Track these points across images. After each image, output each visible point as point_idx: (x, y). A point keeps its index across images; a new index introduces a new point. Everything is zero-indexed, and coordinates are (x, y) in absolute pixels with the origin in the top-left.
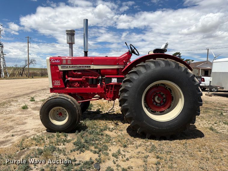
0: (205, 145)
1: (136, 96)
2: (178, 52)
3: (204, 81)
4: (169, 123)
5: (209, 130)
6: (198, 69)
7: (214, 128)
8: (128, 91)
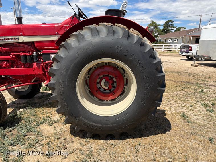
0: (166, 147)
1: (66, 83)
2: (171, 20)
3: (191, 50)
4: (116, 119)
5: (180, 117)
6: (190, 36)
7: (187, 114)
8: (55, 75)
